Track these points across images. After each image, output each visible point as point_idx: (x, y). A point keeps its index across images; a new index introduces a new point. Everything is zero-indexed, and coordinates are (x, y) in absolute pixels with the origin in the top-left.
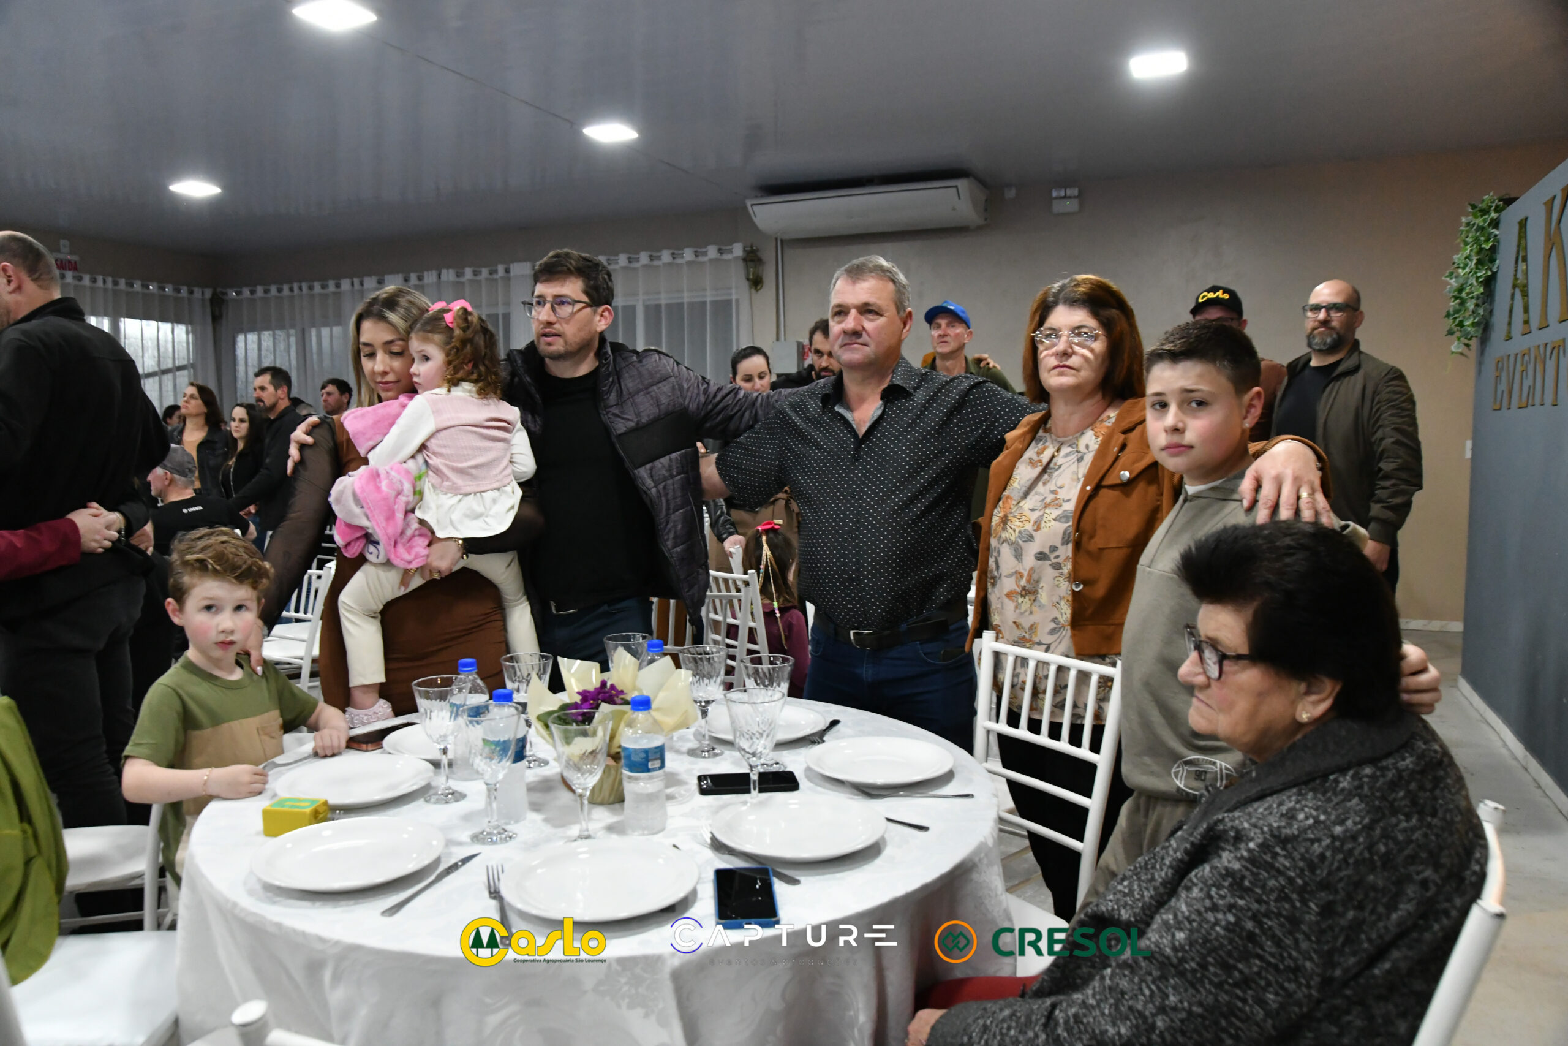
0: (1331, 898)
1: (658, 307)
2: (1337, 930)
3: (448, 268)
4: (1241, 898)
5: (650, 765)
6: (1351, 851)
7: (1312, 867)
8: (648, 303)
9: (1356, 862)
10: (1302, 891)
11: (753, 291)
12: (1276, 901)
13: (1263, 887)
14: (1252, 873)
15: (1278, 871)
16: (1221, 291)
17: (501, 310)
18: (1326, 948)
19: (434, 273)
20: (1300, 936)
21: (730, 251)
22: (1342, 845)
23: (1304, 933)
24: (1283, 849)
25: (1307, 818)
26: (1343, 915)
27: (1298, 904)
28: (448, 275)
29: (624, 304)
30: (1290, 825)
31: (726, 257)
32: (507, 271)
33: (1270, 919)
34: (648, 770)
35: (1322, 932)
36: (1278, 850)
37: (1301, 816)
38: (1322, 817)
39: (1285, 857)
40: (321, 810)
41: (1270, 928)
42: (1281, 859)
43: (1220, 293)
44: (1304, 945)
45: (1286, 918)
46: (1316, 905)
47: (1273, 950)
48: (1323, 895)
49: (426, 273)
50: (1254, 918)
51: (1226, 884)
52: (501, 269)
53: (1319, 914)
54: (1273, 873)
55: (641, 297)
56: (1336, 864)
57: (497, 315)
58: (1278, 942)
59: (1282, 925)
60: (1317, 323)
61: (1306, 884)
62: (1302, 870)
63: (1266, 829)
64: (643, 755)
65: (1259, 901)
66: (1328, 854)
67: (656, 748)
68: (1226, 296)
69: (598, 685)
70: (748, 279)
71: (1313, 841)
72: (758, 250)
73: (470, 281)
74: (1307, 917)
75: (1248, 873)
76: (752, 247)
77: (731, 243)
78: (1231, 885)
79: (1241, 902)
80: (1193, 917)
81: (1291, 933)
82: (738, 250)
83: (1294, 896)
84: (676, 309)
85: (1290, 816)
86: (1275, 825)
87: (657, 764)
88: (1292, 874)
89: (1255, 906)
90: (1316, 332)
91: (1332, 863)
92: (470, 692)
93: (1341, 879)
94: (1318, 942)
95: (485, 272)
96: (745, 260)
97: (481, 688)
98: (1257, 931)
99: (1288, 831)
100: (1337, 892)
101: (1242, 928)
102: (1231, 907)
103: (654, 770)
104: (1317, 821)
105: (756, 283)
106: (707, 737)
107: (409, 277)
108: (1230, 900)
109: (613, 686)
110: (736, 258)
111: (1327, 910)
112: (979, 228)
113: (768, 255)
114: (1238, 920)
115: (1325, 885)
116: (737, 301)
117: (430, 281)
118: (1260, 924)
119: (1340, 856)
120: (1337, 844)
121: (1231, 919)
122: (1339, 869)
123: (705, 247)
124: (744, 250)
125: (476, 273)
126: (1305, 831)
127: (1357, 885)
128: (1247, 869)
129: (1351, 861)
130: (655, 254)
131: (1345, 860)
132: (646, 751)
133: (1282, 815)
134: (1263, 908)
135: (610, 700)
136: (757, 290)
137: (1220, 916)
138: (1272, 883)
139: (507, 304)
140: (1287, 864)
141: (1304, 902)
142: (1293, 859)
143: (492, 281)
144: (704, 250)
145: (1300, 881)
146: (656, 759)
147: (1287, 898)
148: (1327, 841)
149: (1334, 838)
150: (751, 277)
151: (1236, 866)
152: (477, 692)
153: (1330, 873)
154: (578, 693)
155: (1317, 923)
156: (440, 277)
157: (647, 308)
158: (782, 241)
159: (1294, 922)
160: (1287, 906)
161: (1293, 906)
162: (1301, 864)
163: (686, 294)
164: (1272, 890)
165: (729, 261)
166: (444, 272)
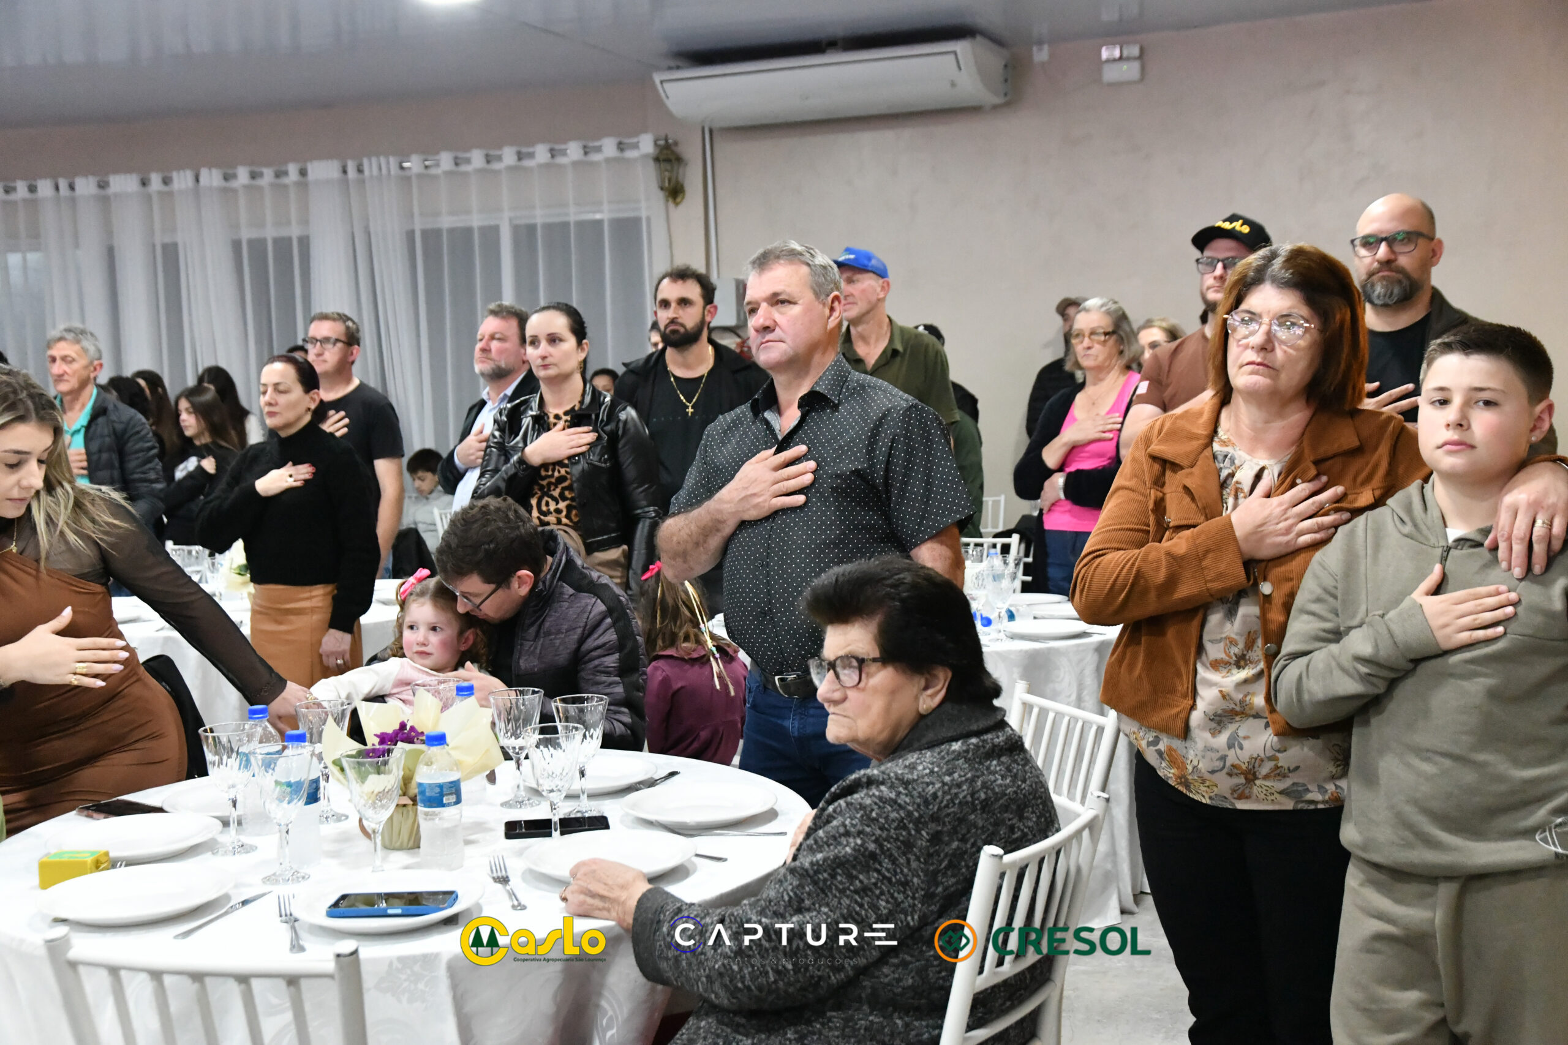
0: (939, 828)
1: (531, 229)
2: (942, 855)
3: (210, 166)
4: (868, 826)
5: (445, 800)
6: (956, 794)
7: (926, 802)
8: (518, 222)
9: (960, 803)
10: (917, 822)
11: (671, 204)
12: (895, 829)
13: (887, 818)
14: (880, 807)
15: (900, 805)
16: (1241, 222)
17: (294, 232)
18: (931, 868)
19: (189, 175)
20: (912, 858)
21: (636, 146)
22: (950, 789)
23: (915, 855)
24: (906, 789)
25: (924, 769)
26: (948, 844)
27: (913, 832)
28: (211, 178)
29: (481, 224)
30: (912, 773)
31: (630, 154)
32: (303, 173)
33: (889, 842)
34: (443, 805)
35: (930, 855)
36: (901, 789)
37: (920, 768)
38: (936, 769)
39: (906, 795)
40: (103, 859)
41: (888, 849)
42: (903, 797)
43: (1237, 225)
44: (914, 865)
45: (903, 842)
46: (928, 834)
47: (890, 866)
48: (933, 827)
49: (175, 175)
50: (876, 841)
51: (858, 816)
52: (293, 169)
53: (928, 841)
54: (896, 807)
55: (507, 215)
56: (945, 802)
57: (290, 239)
58: (894, 861)
59: (899, 848)
60: (1376, 265)
61: (921, 816)
62: (919, 805)
63: (892, 775)
64: (438, 790)
65: (882, 828)
66: (940, 794)
67: (451, 783)
68: (1246, 229)
69: (397, 727)
70: (662, 189)
71: (928, 784)
72: (676, 143)
73: (246, 187)
74: (919, 842)
75: (875, 807)
76: (666, 140)
77: (637, 134)
78: (862, 816)
79: (868, 829)
80: (831, 841)
81: (904, 854)
82: (646, 145)
83: (911, 826)
84: (558, 231)
85: (912, 767)
86: (900, 772)
87: (453, 798)
88: (910, 808)
89: (878, 832)
90: (1375, 278)
91: (942, 802)
92: (261, 742)
93: (948, 815)
94: (926, 863)
95: (268, 174)
96: (657, 160)
97: (273, 736)
98: (878, 851)
99: (910, 776)
100: (944, 823)
101: (866, 849)
102: (860, 833)
103: (449, 805)
104: (932, 772)
105: (675, 192)
106: (522, 788)
107: (149, 180)
108: (859, 827)
109: (412, 728)
110: (646, 156)
111: (935, 838)
112: (995, 107)
113: (691, 151)
114: (864, 842)
115: (934, 818)
116: (648, 219)
117: (183, 186)
118: (881, 846)
119: (948, 797)
120: (946, 788)
121: (859, 842)
122: (947, 806)
123: (599, 138)
124: (656, 144)
125: (254, 176)
126: (923, 777)
127: (961, 820)
128: (876, 804)
129: (957, 802)
130: (524, 150)
131: (952, 800)
132: (441, 786)
133: (906, 767)
134: (884, 835)
135: (410, 741)
136: (677, 204)
137: (851, 840)
138: (894, 815)
139: (305, 221)
140: (907, 800)
141: (918, 831)
142: (912, 797)
143: (280, 189)
144: (597, 144)
145: (916, 814)
146: (451, 794)
147: (905, 828)
148: (938, 785)
149: (944, 784)
150: (667, 184)
151: (868, 801)
152: (268, 741)
153: (939, 809)
154: (376, 735)
155: (927, 848)
156: (197, 180)
157: (516, 229)
158: (711, 131)
159: (908, 845)
160: (904, 833)
161: (909, 834)
162: (918, 800)
163: (572, 209)
164: (893, 821)
165: (635, 160)
166: (204, 173)
